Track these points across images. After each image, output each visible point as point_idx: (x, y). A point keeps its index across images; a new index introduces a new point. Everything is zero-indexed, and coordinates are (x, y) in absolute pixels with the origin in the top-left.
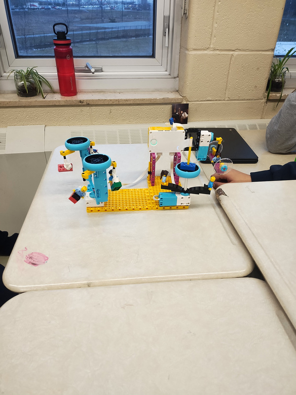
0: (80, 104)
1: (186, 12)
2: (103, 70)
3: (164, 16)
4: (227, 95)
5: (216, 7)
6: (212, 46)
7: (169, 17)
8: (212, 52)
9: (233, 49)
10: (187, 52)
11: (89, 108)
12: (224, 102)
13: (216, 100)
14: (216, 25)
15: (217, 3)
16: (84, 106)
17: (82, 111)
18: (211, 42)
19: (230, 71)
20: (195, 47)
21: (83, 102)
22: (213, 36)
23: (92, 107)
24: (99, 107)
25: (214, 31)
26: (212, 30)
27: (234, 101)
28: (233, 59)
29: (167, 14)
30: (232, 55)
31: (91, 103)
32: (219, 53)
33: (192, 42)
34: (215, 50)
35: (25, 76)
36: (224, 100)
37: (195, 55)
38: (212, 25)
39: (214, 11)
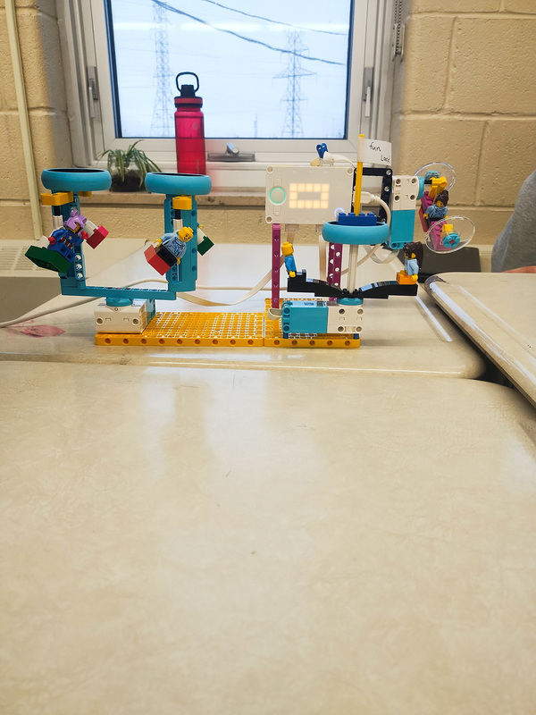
0: (209, 203)
1: (399, 50)
2: (256, 159)
3: (365, 69)
4: (478, 197)
5: (454, 40)
6: (447, 106)
7: (373, 69)
8: (447, 117)
9: (489, 112)
10: (401, 117)
11: (222, 211)
12: (473, 209)
13: (457, 205)
14: (453, 70)
15: (454, 33)
16: (215, 207)
17: (211, 217)
18: (445, 99)
19: (484, 152)
20: (416, 108)
21: (213, 201)
22: (449, 89)
23: (228, 211)
24: (241, 211)
25: (451, 80)
26: (447, 79)
27: (492, 209)
28: (488, 129)
29: (370, 65)
30: (486, 122)
31: (227, 202)
32: (461, 118)
33: (411, 98)
34: (453, 113)
35: (124, 155)
36: (473, 206)
37: (416, 121)
38: (448, 70)
39: (450, 46)
